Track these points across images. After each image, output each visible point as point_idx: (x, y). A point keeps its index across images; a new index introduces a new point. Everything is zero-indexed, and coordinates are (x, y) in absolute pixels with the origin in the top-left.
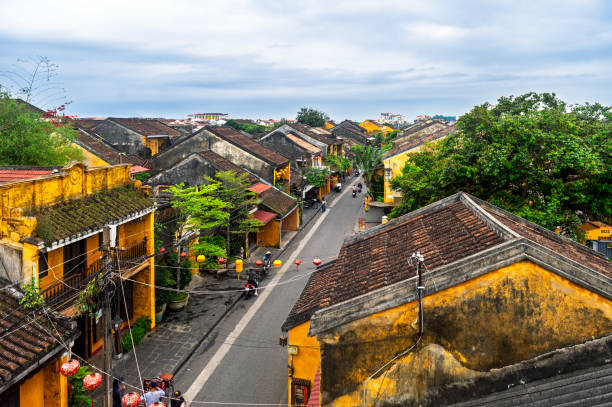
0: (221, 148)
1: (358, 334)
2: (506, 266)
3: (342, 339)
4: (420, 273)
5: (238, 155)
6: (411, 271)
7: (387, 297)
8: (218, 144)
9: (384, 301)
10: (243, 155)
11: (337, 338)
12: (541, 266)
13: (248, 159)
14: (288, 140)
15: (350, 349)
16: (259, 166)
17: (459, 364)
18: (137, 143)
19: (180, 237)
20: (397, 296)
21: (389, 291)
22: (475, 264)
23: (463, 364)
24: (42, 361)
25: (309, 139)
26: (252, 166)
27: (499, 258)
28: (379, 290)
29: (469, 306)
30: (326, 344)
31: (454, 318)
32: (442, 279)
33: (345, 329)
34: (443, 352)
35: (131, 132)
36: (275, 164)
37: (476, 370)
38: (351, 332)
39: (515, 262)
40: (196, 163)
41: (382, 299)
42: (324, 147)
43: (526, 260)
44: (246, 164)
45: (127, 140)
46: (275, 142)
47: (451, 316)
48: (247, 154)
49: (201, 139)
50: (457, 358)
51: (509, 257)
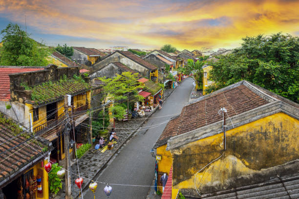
0: (125, 61)
1: (192, 150)
2: (270, 115)
3: (183, 152)
4: (225, 119)
5: (133, 65)
6: (219, 118)
7: (207, 131)
8: (123, 59)
9: (206, 133)
10: (135, 64)
11: (181, 152)
12: (289, 115)
13: (138, 67)
14: (157, 58)
15: (188, 157)
16: (143, 70)
17: (244, 166)
18: (85, 59)
19: (104, 103)
20: (212, 131)
21: (208, 128)
22: (254, 114)
23: (247, 166)
24: (34, 161)
25: (167, 58)
26: (139, 70)
27: (267, 111)
28: (203, 127)
29: (251, 136)
30: (175, 155)
31: (242, 143)
32: (236, 122)
33: (185, 147)
34: (236, 159)
35: (81, 53)
36: (151, 69)
37: (254, 169)
38: (189, 148)
39: (276, 113)
40: (112, 68)
41: (204, 132)
42: (174, 62)
43: (281, 112)
44: (137, 69)
45: (80, 57)
46: (151, 59)
47: (241, 141)
48: (137, 64)
49: (115, 57)
50: (244, 163)
51: (272, 111)
